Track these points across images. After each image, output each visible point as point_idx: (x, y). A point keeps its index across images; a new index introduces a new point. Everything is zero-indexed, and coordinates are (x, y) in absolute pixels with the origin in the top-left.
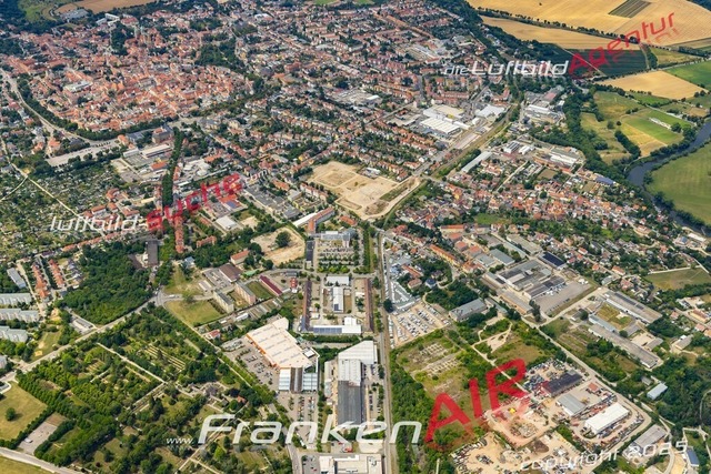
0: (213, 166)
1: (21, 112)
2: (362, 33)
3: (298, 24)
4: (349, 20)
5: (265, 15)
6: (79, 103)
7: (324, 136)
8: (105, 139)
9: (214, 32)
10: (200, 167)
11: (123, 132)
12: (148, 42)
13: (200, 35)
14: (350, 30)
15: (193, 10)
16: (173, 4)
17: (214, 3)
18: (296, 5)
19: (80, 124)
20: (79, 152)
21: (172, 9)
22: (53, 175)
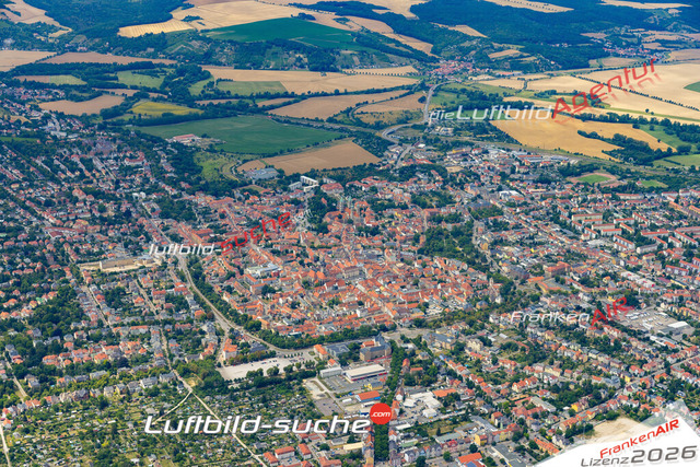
0: (446, 405)
1: (189, 299)
2: (653, 228)
3: (560, 207)
4: (634, 208)
5: (514, 193)
6: (264, 293)
7: (608, 376)
8: (296, 348)
9: (443, 210)
10: (425, 403)
11: (321, 341)
12: (356, 218)
13: (425, 213)
14: (636, 224)
15: (416, 179)
16: (388, 170)
17: (442, 172)
18: (556, 182)
19: (264, 323)
20: (260, 362)
21: (386, 175)
22: (225, 393)
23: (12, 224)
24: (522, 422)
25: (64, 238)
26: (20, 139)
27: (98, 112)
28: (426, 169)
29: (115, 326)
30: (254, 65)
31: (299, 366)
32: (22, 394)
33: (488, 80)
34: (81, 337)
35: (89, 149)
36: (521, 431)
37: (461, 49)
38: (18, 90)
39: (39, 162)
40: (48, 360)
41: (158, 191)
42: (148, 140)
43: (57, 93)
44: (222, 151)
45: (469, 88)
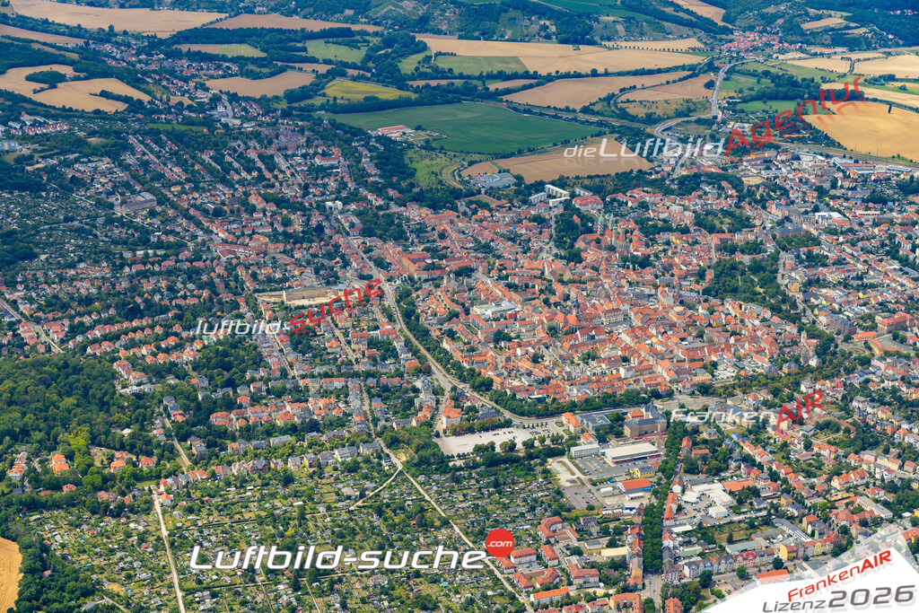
0: (740, 502)
1: (398, 345)
3: (900, 237)
5: (835, 215)
6: (497, 341)
8: (539, 416)
9: (737, 237)
10: (712, 498)
11: (572, 407)
12: (619, 244)
13: (714, 240)
15: (700, 193)
16: (663, 179)
17: (737, 183)
18: (894, 201)
19: (497, 380)
20: (491, 433)
21: (660, 186)
22: (445, 472)
23: (172, 239)
24: (845, 531)
25: (238, 258)
26: (183, 128)
27: (281, 94)
28: (714, 180)
29: (303, 377)
30: (483, 34)
31: (542, 440)
32: (185, 461)
33: (800, 59)
34: (260, 390)
35: (270, 143)
36: (844, 542)
37: (763, 17)
38: (180, 63)
39: (206, 158)
40: (217, 419)
41: (358, 201)
42: (346, 133)
43: (228, 68)
44: (442, 148)
45: (772, 70)
